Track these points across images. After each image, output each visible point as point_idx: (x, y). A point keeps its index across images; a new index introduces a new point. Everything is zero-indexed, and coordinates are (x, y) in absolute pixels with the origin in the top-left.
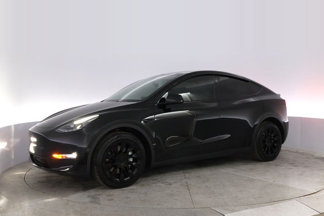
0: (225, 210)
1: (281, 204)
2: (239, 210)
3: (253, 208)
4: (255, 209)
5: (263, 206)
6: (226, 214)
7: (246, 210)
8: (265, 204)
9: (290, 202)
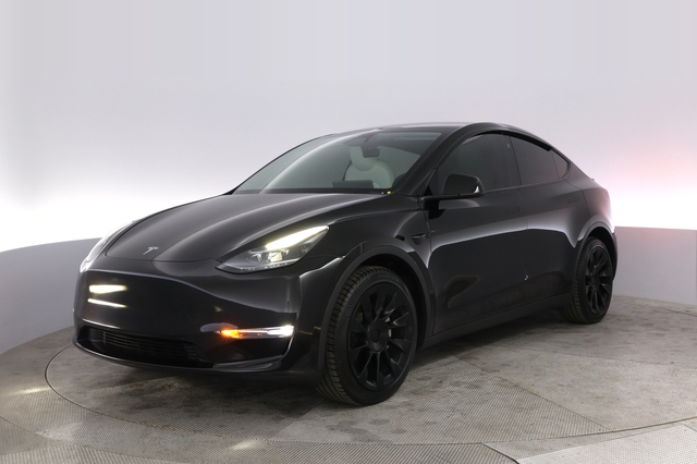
0: (518, 448)
1: (650, 434)
2: (551, 450)
3: (584, 443)
4: (587, 448)
5: (609, 440)
6: (520, 457)
7: (569, 450)
8: (613, 435)
9: (672, 430)
